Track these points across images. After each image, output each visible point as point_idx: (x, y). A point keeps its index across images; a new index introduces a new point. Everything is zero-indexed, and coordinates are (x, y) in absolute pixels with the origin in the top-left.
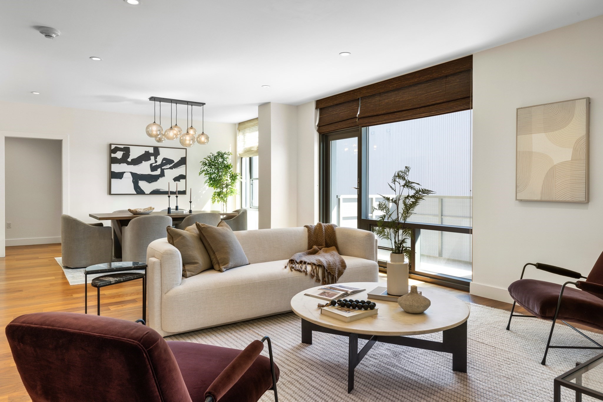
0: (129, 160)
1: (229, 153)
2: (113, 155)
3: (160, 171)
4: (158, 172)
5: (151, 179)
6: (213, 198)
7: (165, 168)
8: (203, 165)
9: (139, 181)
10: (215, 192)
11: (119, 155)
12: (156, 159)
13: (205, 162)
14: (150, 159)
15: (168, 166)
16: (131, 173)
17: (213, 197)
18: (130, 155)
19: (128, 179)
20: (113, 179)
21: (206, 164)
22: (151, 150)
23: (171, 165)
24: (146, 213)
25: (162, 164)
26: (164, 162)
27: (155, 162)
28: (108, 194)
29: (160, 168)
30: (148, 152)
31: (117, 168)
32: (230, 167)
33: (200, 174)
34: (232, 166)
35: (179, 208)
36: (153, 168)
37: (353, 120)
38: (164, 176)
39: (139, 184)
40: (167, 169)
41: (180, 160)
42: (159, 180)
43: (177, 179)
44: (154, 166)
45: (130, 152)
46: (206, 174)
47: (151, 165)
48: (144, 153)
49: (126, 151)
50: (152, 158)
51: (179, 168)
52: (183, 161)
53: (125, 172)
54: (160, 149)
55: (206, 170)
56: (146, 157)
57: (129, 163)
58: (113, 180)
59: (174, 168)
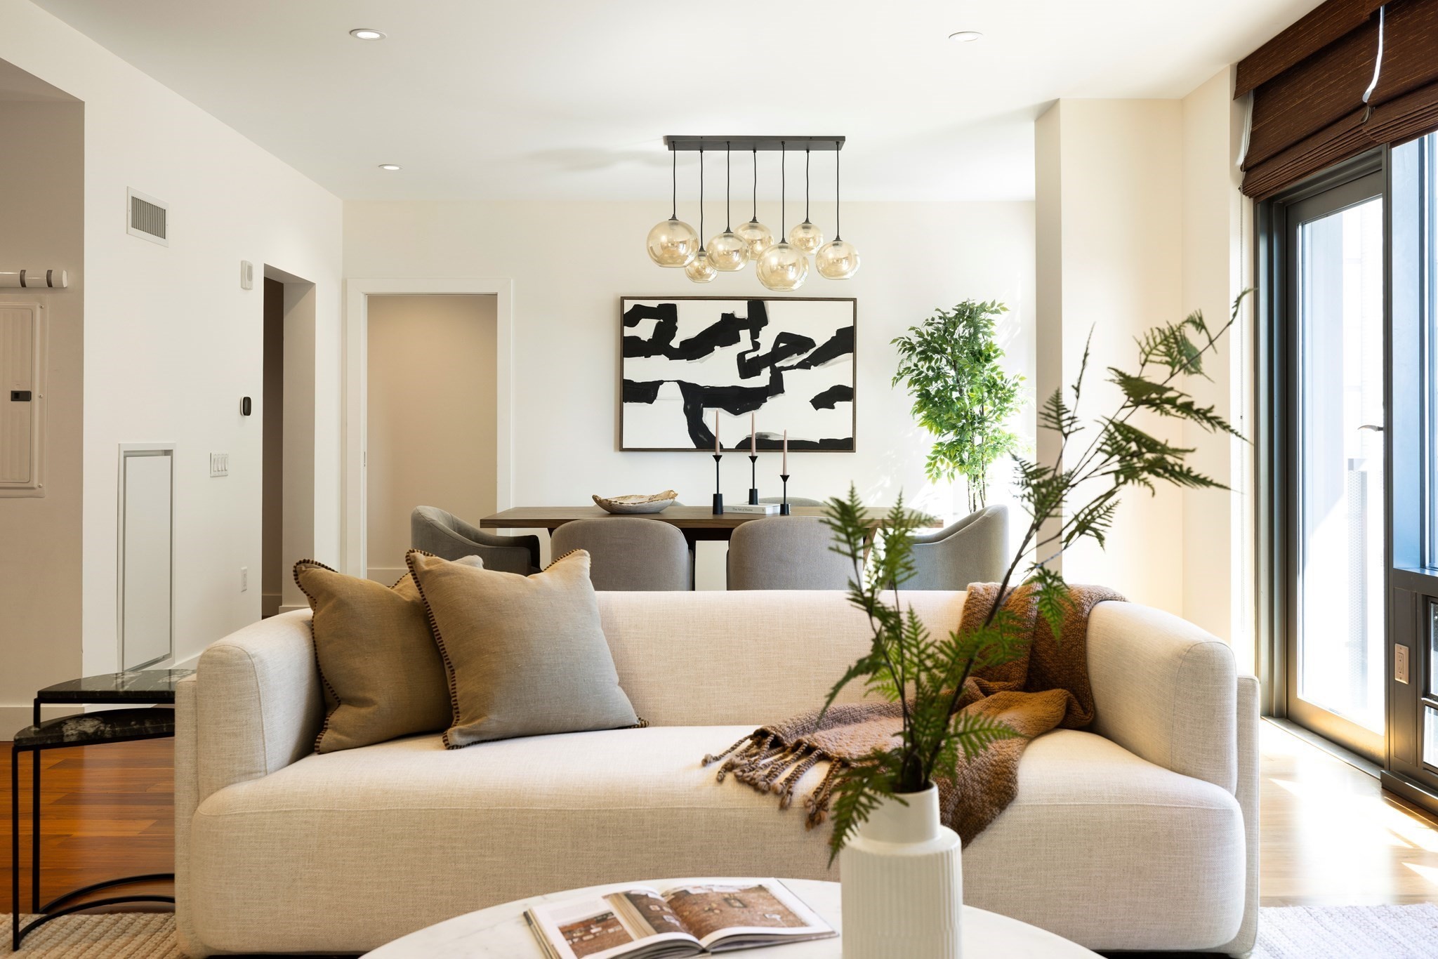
0: (675, 343)
1: (993, 305)
2: (629, 332)
3: (770, 375)
4: (762, 379)
5: (740, 401)
6: (930, 464)
7: (785, 365)
8: (904, 352)
9: (704, 409)
10: (941, 444)
11: (645, 329)
12: (758, 337)
13: (908, 341)
14: (737, 339)
15: (796, 359)
16: (680, 383)
17: (929, 461)
18: (676, 328)
19: (671, 401)
20: (628, 403)
21: (912, 348)
22: (741, 311)
23: (805, 356)
24: (645, 511)
25: (776, 354)
26: (782, 345)
27: (752, 348)
28: (615, 450)
29: (769, 367)
30: (732, 315)
31: (640, 369)
32: (992, 354)
33: (896, 380)
34: (995, 351)
35: (760, 496)
36: (748, 367)
37: (1352, 122)
38: (782, 391)
39: (703, 419)
40: (791, 368)
41: (833, 337)
42: (764, 406)
43: (824, 401)
44: (748, 360)
45: (676, 321)
46: (913, 382)
47: (741, 357)
48: (718, 319)
49: (667, 315)
50: (745, 334)
51: (832, 364)
52: (844, 341)
53: (661, 382)
54: (771, 307)
55: (913, 368)
56: (724, 332)
57: (673, 355)
58: (628, 407)
59: (815, 365)
